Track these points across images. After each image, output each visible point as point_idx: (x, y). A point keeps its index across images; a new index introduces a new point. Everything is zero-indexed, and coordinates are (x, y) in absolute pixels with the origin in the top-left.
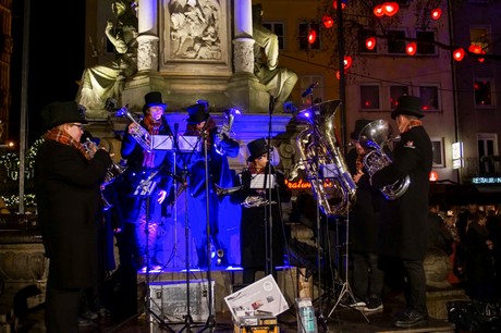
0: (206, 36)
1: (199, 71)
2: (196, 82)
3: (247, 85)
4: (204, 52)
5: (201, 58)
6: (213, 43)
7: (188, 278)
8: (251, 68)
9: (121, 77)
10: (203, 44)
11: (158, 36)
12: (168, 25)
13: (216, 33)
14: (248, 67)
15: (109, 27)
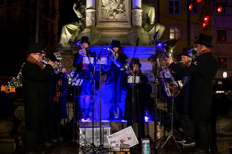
0: (119, 9)
1: (115, 26)
2: (114, 31)
3: (137, 32)
4: (117, 16)
5: (116, 19)
6: (122, 12)
7: (101, 125)
8: (140, 24)
9: (79, 29)
10: (117, 12)
11: (96, 9)
12: (100, 4)
13: (124, 7)
14: (139, 23)
15: (75, 6)
